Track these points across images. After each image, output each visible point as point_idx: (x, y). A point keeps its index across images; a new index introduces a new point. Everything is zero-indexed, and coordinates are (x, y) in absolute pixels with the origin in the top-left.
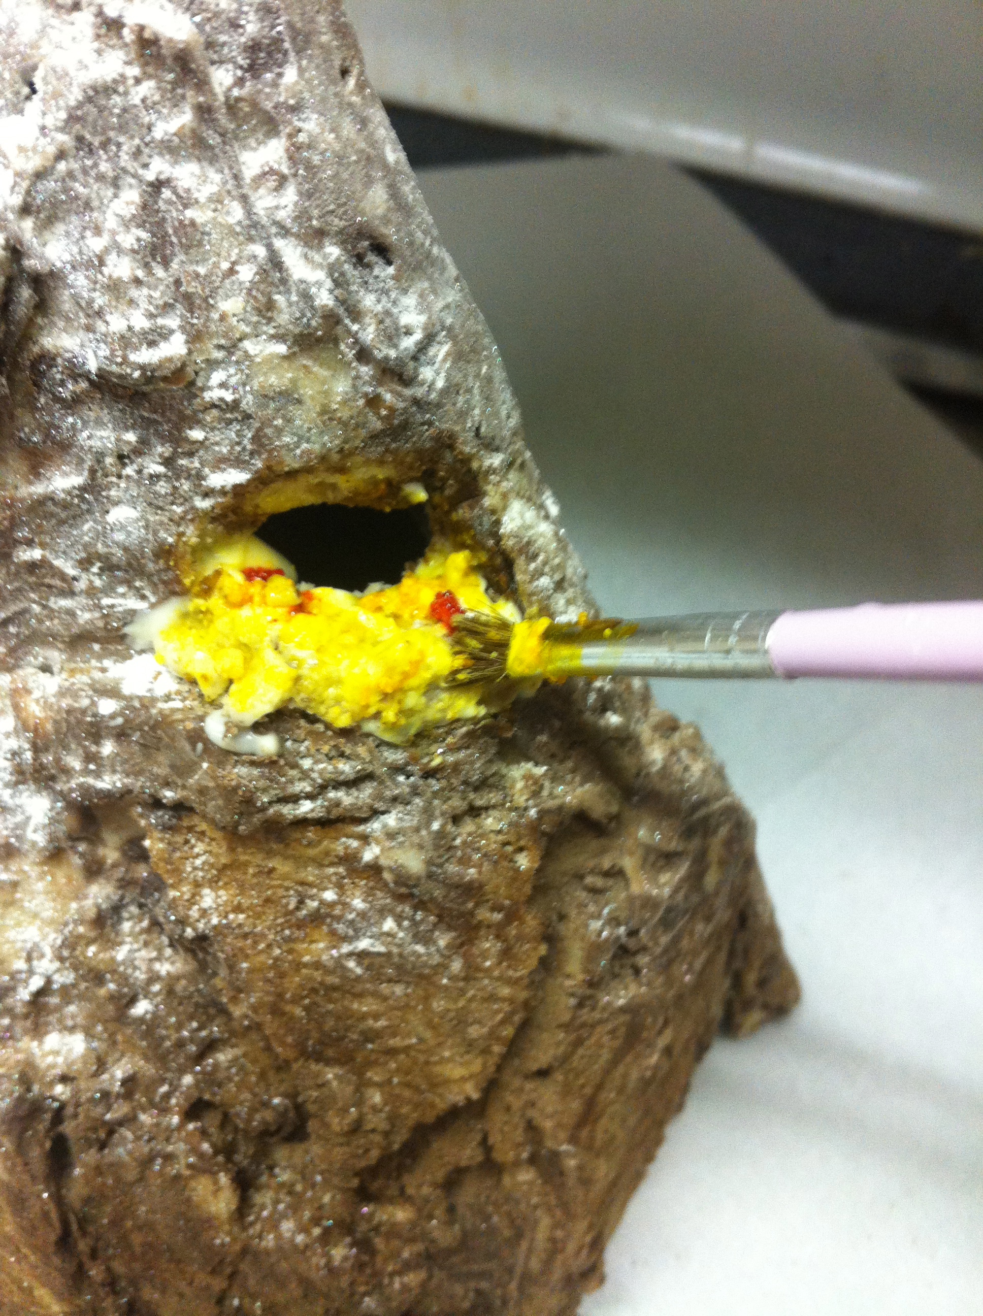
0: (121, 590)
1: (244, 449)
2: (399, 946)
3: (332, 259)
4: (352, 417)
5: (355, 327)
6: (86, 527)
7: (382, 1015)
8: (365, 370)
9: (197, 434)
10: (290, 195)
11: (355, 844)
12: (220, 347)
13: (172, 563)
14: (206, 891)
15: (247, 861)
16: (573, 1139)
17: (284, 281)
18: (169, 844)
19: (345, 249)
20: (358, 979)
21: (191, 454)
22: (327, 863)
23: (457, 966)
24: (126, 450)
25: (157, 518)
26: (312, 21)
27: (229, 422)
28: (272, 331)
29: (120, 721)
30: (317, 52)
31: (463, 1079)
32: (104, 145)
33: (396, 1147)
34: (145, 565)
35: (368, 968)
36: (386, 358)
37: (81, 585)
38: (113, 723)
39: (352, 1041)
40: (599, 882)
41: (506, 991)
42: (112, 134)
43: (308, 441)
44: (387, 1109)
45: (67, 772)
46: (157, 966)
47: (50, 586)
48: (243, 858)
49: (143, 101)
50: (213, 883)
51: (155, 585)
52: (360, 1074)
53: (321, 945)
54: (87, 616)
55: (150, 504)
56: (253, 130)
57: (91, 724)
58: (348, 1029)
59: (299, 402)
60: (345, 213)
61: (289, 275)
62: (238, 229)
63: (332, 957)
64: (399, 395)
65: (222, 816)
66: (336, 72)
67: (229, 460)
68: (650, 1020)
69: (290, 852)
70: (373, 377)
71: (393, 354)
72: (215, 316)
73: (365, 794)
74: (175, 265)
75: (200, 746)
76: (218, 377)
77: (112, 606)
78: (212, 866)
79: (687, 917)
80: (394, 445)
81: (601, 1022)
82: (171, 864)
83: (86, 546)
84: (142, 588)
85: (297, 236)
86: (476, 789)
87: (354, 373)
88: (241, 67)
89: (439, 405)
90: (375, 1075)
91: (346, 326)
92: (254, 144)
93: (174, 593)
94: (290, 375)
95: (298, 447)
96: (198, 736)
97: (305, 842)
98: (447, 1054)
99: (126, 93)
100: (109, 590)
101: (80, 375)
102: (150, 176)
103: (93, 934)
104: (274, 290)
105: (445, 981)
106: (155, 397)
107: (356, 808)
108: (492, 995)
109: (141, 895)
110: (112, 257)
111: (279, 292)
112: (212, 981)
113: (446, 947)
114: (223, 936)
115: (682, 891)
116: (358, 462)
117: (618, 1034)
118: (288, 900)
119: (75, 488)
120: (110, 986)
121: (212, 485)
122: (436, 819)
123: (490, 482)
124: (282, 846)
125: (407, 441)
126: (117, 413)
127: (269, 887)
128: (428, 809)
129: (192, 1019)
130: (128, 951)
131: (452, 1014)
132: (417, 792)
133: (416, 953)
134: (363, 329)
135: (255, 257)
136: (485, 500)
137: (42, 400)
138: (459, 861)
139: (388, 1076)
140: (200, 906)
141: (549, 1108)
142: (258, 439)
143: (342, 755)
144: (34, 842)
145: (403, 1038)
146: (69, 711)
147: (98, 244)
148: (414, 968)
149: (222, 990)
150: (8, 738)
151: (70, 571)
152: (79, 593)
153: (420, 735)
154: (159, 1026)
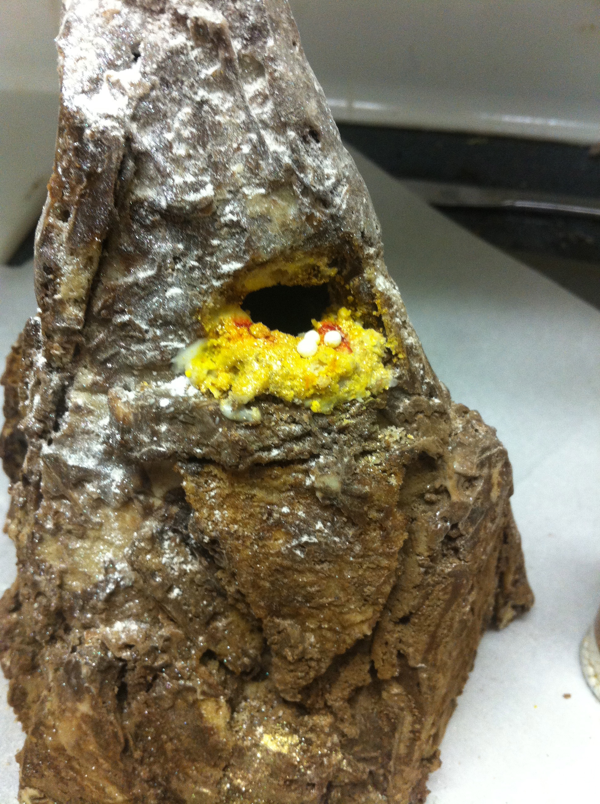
0: (170, 337)
1: (241, 249)
2: (324, 538)
3: (291, 138)
5: (302, 175)
6: (154, 300)
7: (315, 584)
8: (306, 201)
9: (215, 242)
10: (269, 106)
11: (300, 476)
12: (230, 192)
13: (199, 318)
14: (217, 512)
15: (241, 492)
16: (424, 660)
17: (266, 152)
18: (196, 484)
19: (298, 133)
20: (302, 561)
21: (212, 254)
23: (358, 548)
24: (178, 253)
25: (193, 292)
26: (280, 16)
27: (233, 235)
28: (257, 181)
29: (172, 409)
30: (282, 32)
31: (362, 622)
32: (175, 83)
33: (323, 670)
34: (185, 321)
35: (307, 555)
36: (319, 191)
37: (149, 336)
38: (168, 411)
39: (298, 601)
40: (434, 497)
41: (385, 562)
42: (179, 76)
43: (274, 243)
44: (318, 646)
46: (184, 566)
47: (132, 337)
48: (237, 490)
49: (196, 58)
50: (220, 507)
51: (190, 332)
52: (303, 624)
53: (281, 541)
54: (152, 353)
55: (189, 285)
56: (250, 73)
57: (155, 413)
58: (296, 594)
59: (270, 221)
60: (298, 113)
62: (242, 126)
63: (287, 548)
64: (323, 213)
65: (230, 459)
66: (291, 43)
67: (232, 256)
68: (465, 582)
69: (264, 484)
70: (310, 204)
71: (321, 188)
72: (229, 174)
73: (306, 445)
74: (209, 147)
75: (218, 419)
76: (228, 209)
77: (166, 346)
78: (220, 495)
79: (483, 516)
80: (319, 243)
81: (438, 583)
82: (197, 495)
83: (154, 311)
84: (182, 335)
85: (272, 128)
86: (366, 440)
87: (300, 202)
88: (246, 39)
89: (344, 218)
90: (311, 624)
91: (297, 175)
92: (250, 80)
93: (200, 337)
94: (266, 206)
95: (268, 247)
97: (273, 477)
98: (352, 607)
99: (187, 54)
100: (164, 337)
101: (156, 211)
102: (198, 99)
103: (149, 548)
104: (260, 158)
105: (351, 559)
106: (194, 222)
107: (301, 453)
108: (378, 566)
109: (174, 524)
110: (177, 143)
111: (263, 160)
112: (215, 575)
113: (352, 537)
114: (226, 539)
115: (480, 501)
116: (299, 255)
117: (448, 590)
118: (262, 514)
119: (150, 277)
120: (158, 579)
121: (222, 272)
122: (346, 457)
123: (368, 264)
124: (259, 480)
125: (326, 241)
126: (174, 233)
127: (251, 507)
128: (341, 452)
129: (203, 599)
130: (168, 558)
131: (356, 580)
132: (335, 442)
133: (335, 542)
134: (306, 176)
135: (251, 140)
136: (365, 275)
137: (135, 227)
138: (360, 482)
139: (318, 624)
140: (213, 521)
141: (411, 641)
142: (248, 243)
143: (294, 422)
144: (116, 494)
145: (327, 598)
146: (142, 407)
147: (170, 136)
148: (334, 551)
149: (221, 579)
150: (105, 429)
151: (144, 327)
152: (148, 340)
153: (335, 408)
154: (185, 604)
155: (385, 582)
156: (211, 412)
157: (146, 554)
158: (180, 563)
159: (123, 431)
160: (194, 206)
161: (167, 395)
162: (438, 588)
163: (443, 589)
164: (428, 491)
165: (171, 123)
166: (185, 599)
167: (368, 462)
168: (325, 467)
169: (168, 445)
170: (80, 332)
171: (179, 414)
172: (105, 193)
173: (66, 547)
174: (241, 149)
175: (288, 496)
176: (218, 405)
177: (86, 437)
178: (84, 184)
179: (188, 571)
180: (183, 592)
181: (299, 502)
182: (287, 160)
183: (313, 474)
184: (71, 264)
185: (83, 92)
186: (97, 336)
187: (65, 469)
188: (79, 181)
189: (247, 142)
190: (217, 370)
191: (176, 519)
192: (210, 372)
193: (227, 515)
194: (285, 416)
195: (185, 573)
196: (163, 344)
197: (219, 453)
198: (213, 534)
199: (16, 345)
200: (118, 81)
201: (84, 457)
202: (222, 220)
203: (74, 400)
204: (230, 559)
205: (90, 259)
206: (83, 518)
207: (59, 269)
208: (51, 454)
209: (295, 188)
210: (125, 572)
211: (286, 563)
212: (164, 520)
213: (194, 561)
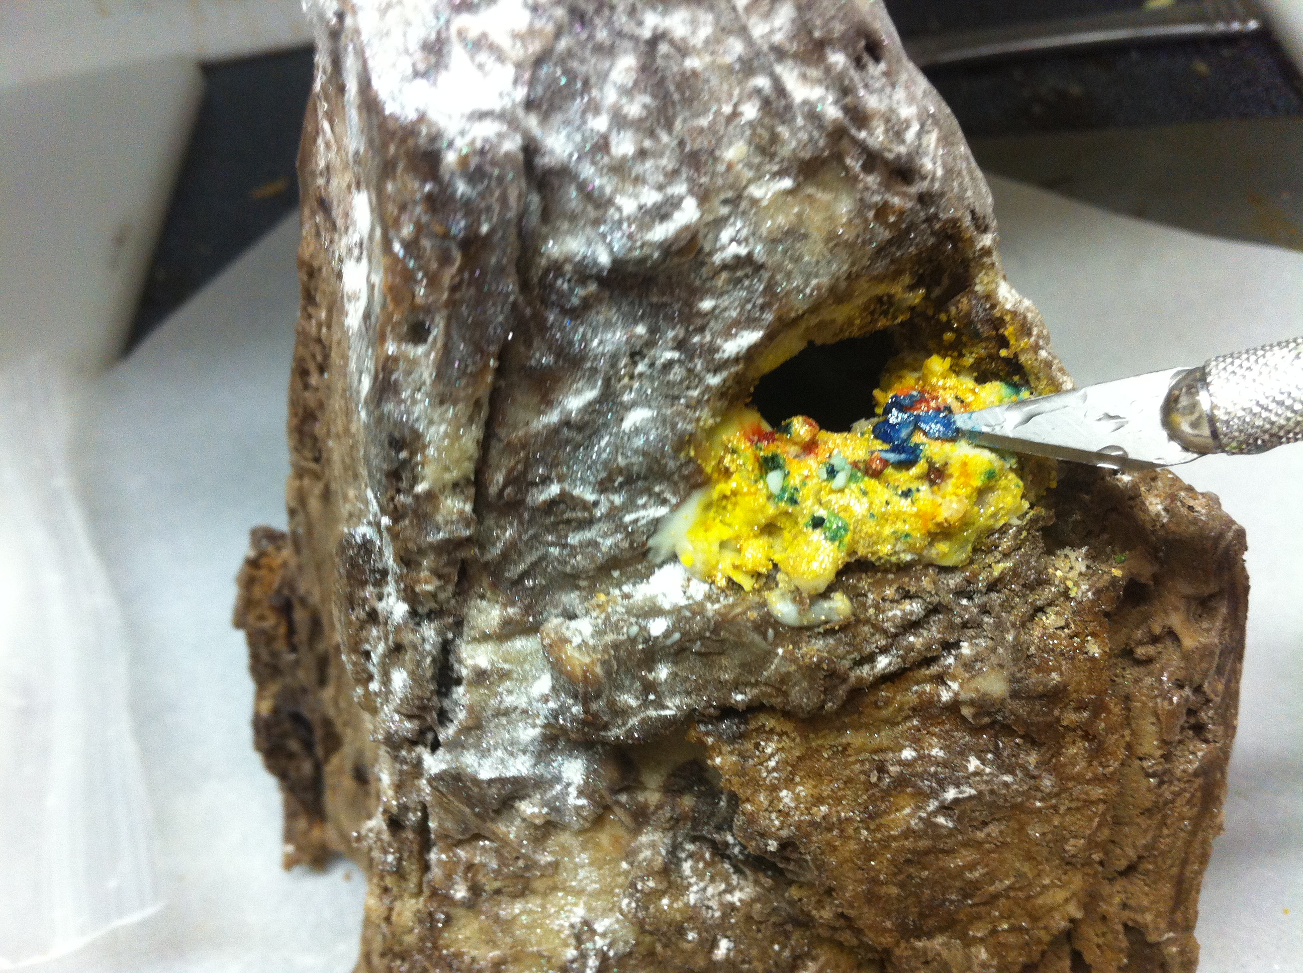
0: (641, 502)
1: (755, 305)
2: (987, 782)
3: (840, 67)
4: (858, 236)
5: (863, 135)
6: (603, 443)
7: (978, 863)
8: (871, 180)
10: (784, 14)
11: (928, 688)
12: (726, 202)
13: (692, 453)
14: (784, 793)
15: (823, 746)
16: (1171, 926)
17: (789, 107)
18: (739, 755)
19: (848, 55)
20: (951, 833)
21: (701, 330)
22: (900, 719)
23: (1048, 783)
24: (638, 345)
25: (675, 408)
27: (739, 281)
28: (776, 168)
29: (677, 636)
31: (1067, 901)
34: (665, 465)
35: (960, 820)
36: (899, 157)
37: (600, 510)
38: (669, 642)
39: (952, 902)
41: (1097, 792)
43: (816, 276)
44: (995, 963)
45: (624, 713)
46: (728, 898)
47: (568, 522)
48: (815, 744)
50: (789, 782)
51: (676, 484)
52: (963, 936)
53: (907, 811)
54: (609, 542)
55: (665, 397)
57: (643, 651)
58: (945, 890)
59: (805, 236)
60: (845, 14)
61: (793, 100)
62: (737, 66)
63: (920, 818)
64: (904, 195)
65: (808, 699)
67: (740, 322)
69: (864, 720)
70: (880, 184)
71: (901, 149)
72: (721, 168)
73: (933, 632)
74: (678, 125)
75: (771, 632)
76: (726, 235)
77: (636, 521)
78: (786, 762)
80: (897, 254)
81: (1179, 794)
82: (744, 774)
83: (606, 463)
84: (662, 492)
85: (795, 56)
86: (1033, 590)
87: (860, 186)
89: (942, 194)
90: (978, 931)
91: (852, 136)
93: (696, 487)
94: (796, 210)
95: (806, 286)
96: (767, 622)
97: (879, 704)
98: (1047, 881)
100: (630, 505)
101: (590, 277)
102: (646, 34)
103: (662, 886)
104: (778, 121)
105: (1038, 804)
106: (662, 279)
107: (929, 648)
108: (1085, 801)
109: (694, 828)
110: (614, 132)
111: (783, 123)
112: (787, 895)
113: (1036, 767)
114: (808, 835)
115: (1227, 632)
116: (863, 284)
117: (1195, 800)
118: (867, 774)
119: (590, 404)
120: (691, 936)
121: (726, 355)
122: (1008, 631)
123: (983, 266)
124: (856, 716)
125: (911, 245)
126: (625, 308)
127: (846, 766)
128: (999, 626)
129: (772, 943)
130: (697, 892)
131: (1049, 836)
132: (985, 610)
133: (1006, 785)
134: (871, 134)
135: (758, 91)
136: (978, 288)
137: (551, 318)
138: (1039, 669)
139: (990, 927)
140: (780, 811)
141: (1145, 903)
142: (770, 289)
143: (908, 596)
144: (578, 809)
145: (1001, 881)
146: (616, 646)
147: (600, 124)
148: (1006, 800)
149: (800, 900)
150: (546, 701)
151: (590, 497)
152: (600, 519)
153: (975, 550)
154: (743, 962)
155: (1100, 825)
156: (754, 622)
157: (660, 899)
158: (720, 894)
159: (585, 700)
160: (667, 248)
161: (655, 611)
162: (1179, 802)
163: (1188, 802)
164: (1141, 643)
165: (599, 97)
166: (741, 952)
167: (1045, 628)
168: (976, 661)
169: (677, 701)
170: (468, 541)
171: (692, 641)
172: (501, 270)
173: (497, 919)
174: (741, 114)
175: (910, 729)
176: (764, 604)
177: (504, 721)
178: (457, 263)
179: (738, 904)
180: (735, 941)
181: (928, 733)
182: (832, 112)
183: (954, 678)
184: (442, 420)
185: (416, 74)
186: (498, 537)
187: (476, 790)
188: (445, 259)
189: (750, 97)
190: (738, 538)
191: (694, 819)
192: (723, 545)
193: (803, 794)
194: (889, 592)
195: (732, 907)
196: (628, 518)
197: (786, 694)
198: (784, 833)
199: (252, 554)
200: (484, 35)
201: (506, 757)
202: (717, 258)
203: (469, 662)
204: (821, 866)
205: (477, 404)
206: (521, 863)
207: (417, 436)
208: (445, 771)
209: (849, 161)
210: (614, 932)
211: (924, 844)
212: (674, 823)
213: (742, 882)
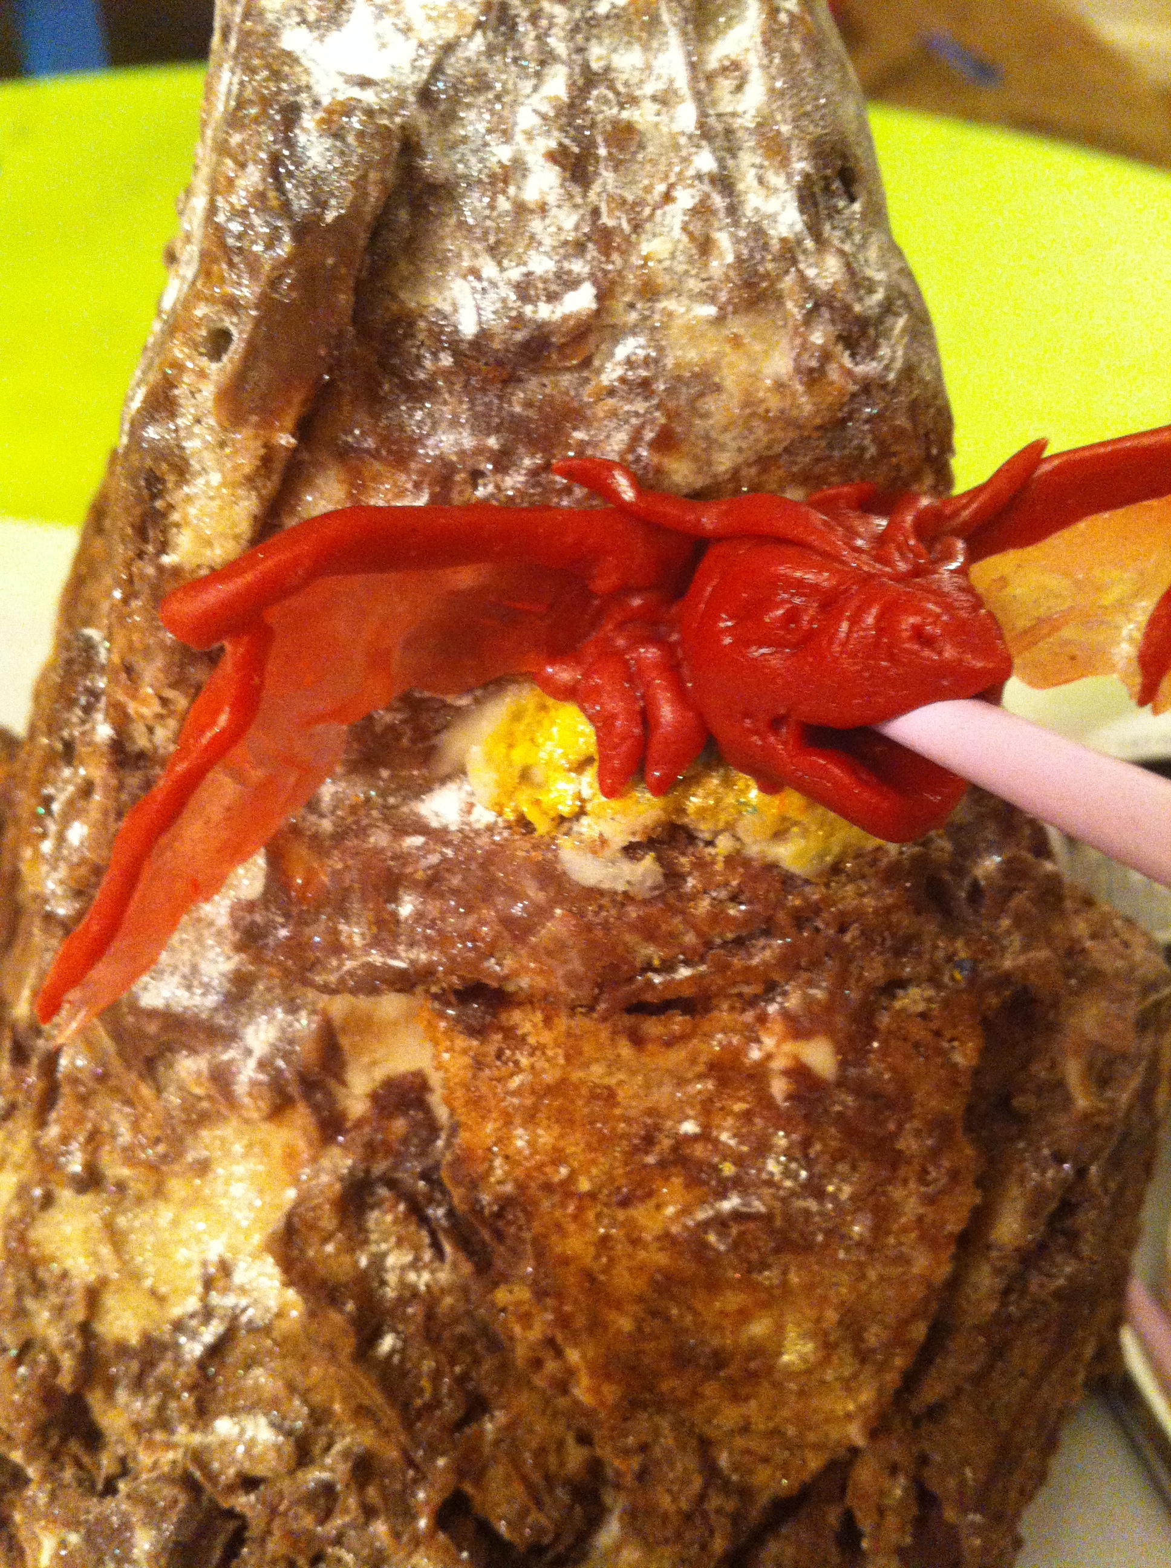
2: (784, 1200)
4: (782, 410)
8: (813, 340)
9: (579, 437)
10: (754, 96)
11: (736, 1040)
12: (633, 308)
14: (519, 1132)
17: (733, 210)
18: (475, 1058)
19: (816, 166)
20: (719, 1261)
22: (692, 1075)
28: (700, 286)
31: (850, 1415)
33: (743, 1538)
35: (734, 1244)
38: (421, 863)
40: (1032, 1102)
45: (343, 949)
46: (412, 1277)
53: (671, 1209)
61: (742, 202)
62: (683, 140)
63: (685, 1227)
69: (644, 1059)
71: (859, 308)
72: (635, 260)
74: (596, 187)
75: (552, 886)
78: (532, 1089)
81: (1030, 1316)
94: (714, 347)
96: (549, 871)
101: (446, 346)
103: (334, 1224)
104: (716, 224)
112: (492, 1295)
114: (535, 1202)
120: (349, 1308)
126: (480, 408)
140: (507, 1156)
149: (505, 1309)
150: (253, 910)
156: (536, 865)
157: (326, 1240)
158: (403, 1269)
159: (299, 918)
160: (545, 333)
161: (417, 827)
162: (1028, 1327)
163: (1040, 1332)
164: (1023, 1090)
165: (513, 117)
166: (409, 1360)
168: (805, 1017)
169: (413, 952)
171: (452, 871)
172: (335, 279)
174: (674, 200)
175: (700, 1092)
176: (551, 849)
179: (423, 1288)
180: (405, 1341)
181: (723, 1108)
182: (783, 230)
183: (770, 1033)
184: (218, 470)
187: (131, 1019)
189: (690, 181)
190: (547, 765)
191: (398, 1154)
193: (543, 1141)
195: (415, 1294)
198: (505, 1188)
201: (182, 988)
202: (604, 378)
209: (789, 305)
211: (681, 1265)
212: (372, 1151)
213: (437, 1264)
